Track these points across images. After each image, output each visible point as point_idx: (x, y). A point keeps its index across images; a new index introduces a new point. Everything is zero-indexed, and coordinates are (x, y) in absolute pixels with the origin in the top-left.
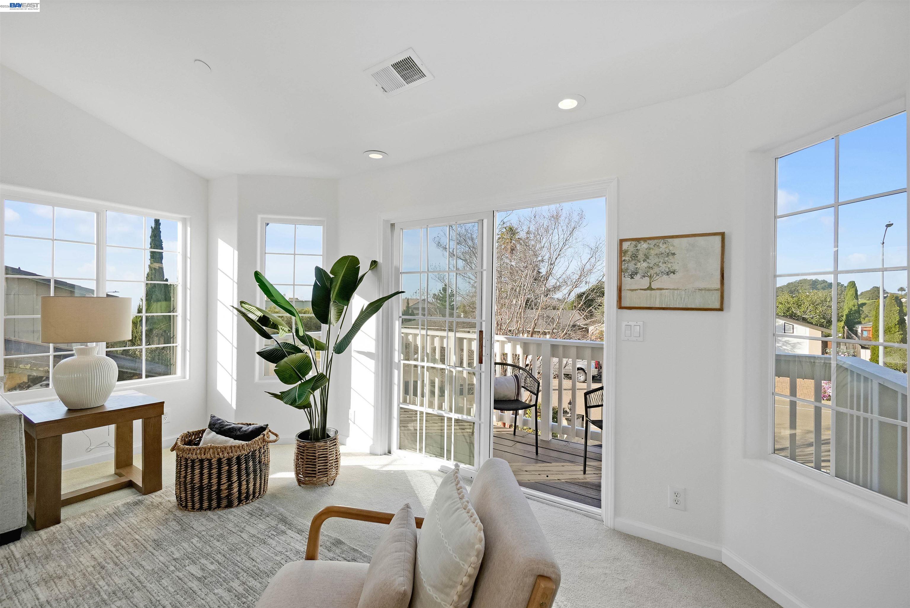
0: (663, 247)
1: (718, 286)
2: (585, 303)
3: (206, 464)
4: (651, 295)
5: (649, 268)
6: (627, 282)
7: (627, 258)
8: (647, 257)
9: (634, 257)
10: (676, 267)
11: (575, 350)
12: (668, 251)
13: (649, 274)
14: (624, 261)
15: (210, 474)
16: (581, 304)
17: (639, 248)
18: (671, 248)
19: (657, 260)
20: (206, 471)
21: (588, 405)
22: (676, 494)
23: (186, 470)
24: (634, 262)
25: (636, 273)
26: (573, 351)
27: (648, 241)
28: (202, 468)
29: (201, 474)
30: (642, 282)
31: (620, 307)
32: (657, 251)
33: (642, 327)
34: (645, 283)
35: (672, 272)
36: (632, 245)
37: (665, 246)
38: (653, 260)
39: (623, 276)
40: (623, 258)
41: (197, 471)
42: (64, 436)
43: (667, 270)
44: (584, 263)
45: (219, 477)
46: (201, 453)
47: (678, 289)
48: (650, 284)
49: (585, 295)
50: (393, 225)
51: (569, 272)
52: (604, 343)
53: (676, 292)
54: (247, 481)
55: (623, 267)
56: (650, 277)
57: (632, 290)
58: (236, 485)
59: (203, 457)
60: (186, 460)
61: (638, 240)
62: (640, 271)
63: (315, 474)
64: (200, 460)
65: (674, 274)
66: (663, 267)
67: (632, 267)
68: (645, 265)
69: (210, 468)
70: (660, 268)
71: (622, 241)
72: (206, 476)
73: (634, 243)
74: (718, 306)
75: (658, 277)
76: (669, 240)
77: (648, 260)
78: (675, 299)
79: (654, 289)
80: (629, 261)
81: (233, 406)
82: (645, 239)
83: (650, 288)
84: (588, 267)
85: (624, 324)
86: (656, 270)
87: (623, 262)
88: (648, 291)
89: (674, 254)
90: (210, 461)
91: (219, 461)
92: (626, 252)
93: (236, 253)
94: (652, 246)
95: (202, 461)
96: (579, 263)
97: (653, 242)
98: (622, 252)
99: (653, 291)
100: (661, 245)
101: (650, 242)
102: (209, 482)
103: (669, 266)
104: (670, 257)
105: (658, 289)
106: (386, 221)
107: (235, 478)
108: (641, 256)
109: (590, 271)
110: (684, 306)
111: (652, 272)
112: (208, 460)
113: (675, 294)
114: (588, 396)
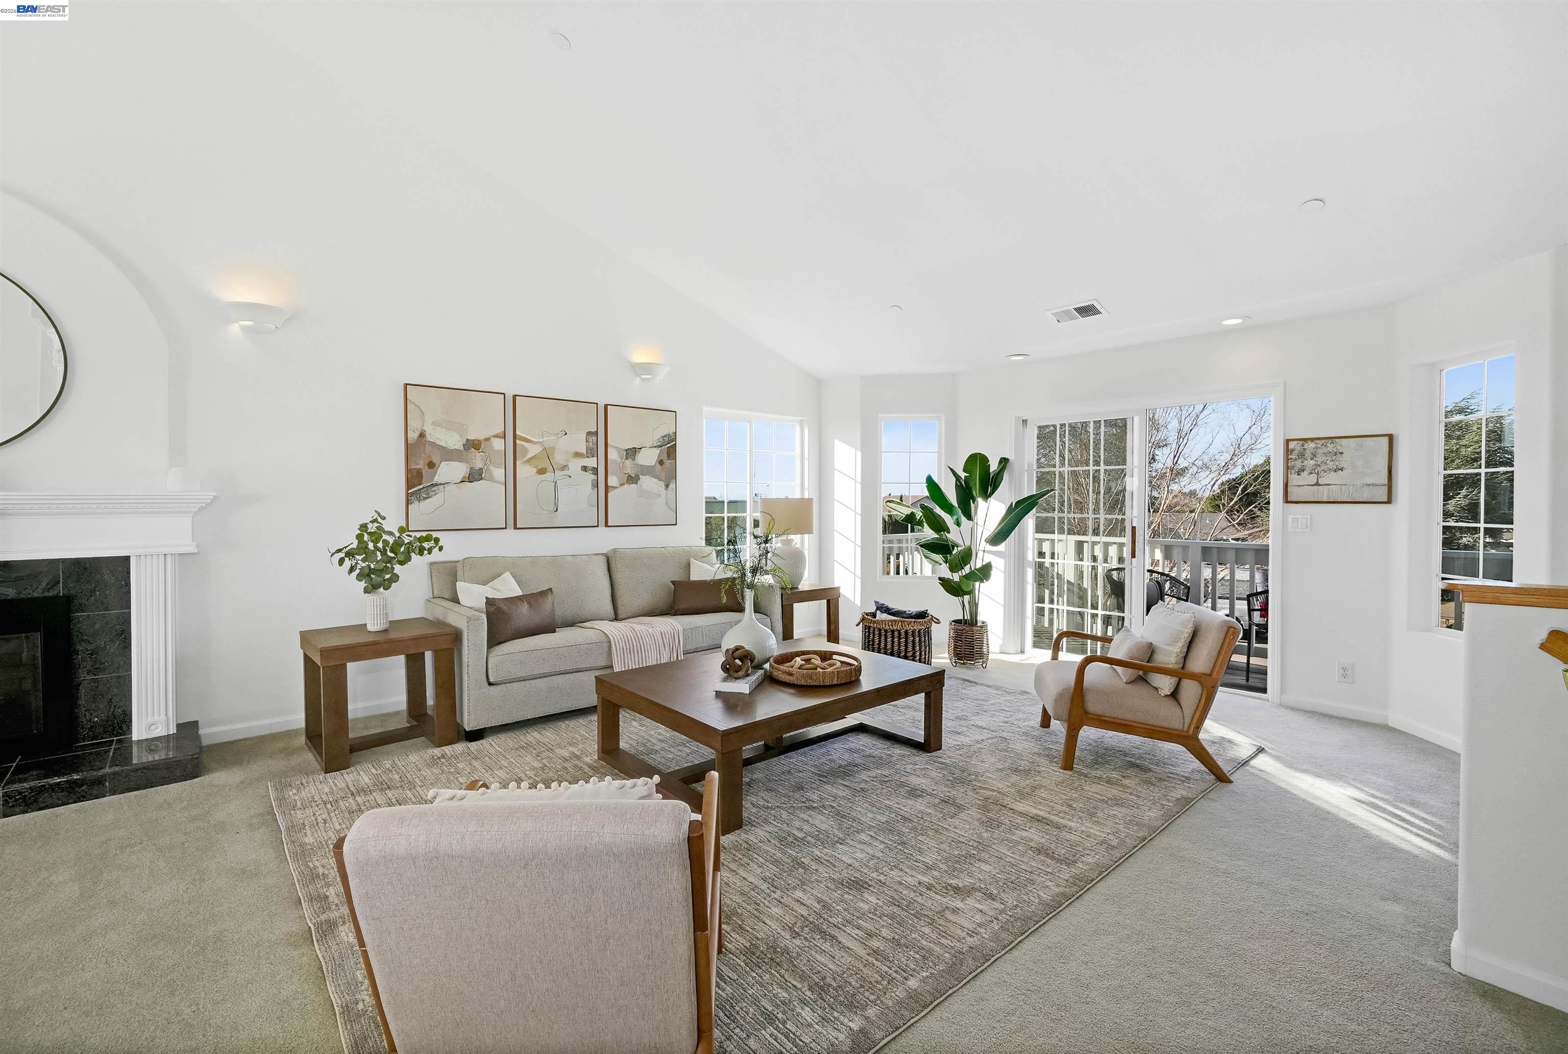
0: (1330, 447)
1: (1386, 482)
2: (1241, 499)
3: (896, 634)
4: (1318, 490)
5: (1316, 465)
6: (1294, 479)
7: (1293, 457)
8: (1314, 456)
9: (1302, 455)
10: (1343, 465)
11: (1234, 553)
12: (1335, 450)
13: (1316, 471)
14: (1290, 459)
15: (899, 643)
16: (1235, 499)
17: (1306, 446)
18: (1339, 447)
19: (1324, 458)
20: (896, 640)
21: (1251, 608)
22: (1344, 669)
23: (880, 638)
24: (1300, 460)
25: (1303, 471)
26: (1231, 555)
27: (1315, 441)
28: (893, 637)
29: (893, 642)
30: (1307, 478)
31: (1287, 501)
32: (1324, 450)
33: (1309, 521)
34: (1313, 479)
35: (1340, 469)
36: (1299, 445)
37: (1333, 445)
38: (1320, 459)
39: (1289, 473)
40: (1290, 457)
41: (889, 640)
42: (794, 604)
43: (1335, 467)
44: (1240, 435)
45: (906, 646)
46: (892, 625)
47: (1345, 485)
48: (1318, 480)
49: (1242, 487)
50: (1025, 422)
51: (1213, 451)
52: (1270, 542)
53: (1344, 487)
54: (925, 652)
55: (1289, 465)
56: (1318, 474)
57: (1299, 486)
58: (918, 654)
59: (895, 628)
60: (880, 630)
61: (1305, 440)
62: (1307, 468)
63: (973, 655)
64: (891, 631)
65: (1342, 471)
66: (1331, 465)
67: (1298, 464)
68: (1312, 462)
69: (899, 638)
70: (1328, 466)
71: (1288, 441)
72: (896, 644)
73: (1301, 442)
74: (1385, 499)
75: (1325, 474)
76: (1337, 440)
77: (1315, 459)
78: (1343, 493)
79: (1321, 485)
80: (1296, 459)
81: (856, 602)
82: (1312, 440)
83: (1317, 484)
84: (1247, 440)
85: (1290, 517)
86: (1324, 467)
87: (1290, 461)
88: (1316, 487)
89: (1342, 453)
90: (899, 631)
91: (906, 632)
92: (1293, 450)
93: (859, 454)
94: (1319, 446)
95: (893, 631)
96: (1232, 436)
97: (1321, 442)
98: (1288, 451)
99: (1320, 487)
100: (1328, 445)
101: (1317, 441)
102: (899, 649)
103: (1337, 464)
104: (1338, 456)
105: (1325, 485)
106: (1017, 418)
107: (917, 648)
108: (1308, 454)
109: (1251, 448)
110: (1352, 500)
111: (1319, 469)
112: (898, 630)
113: (1344, 489)
114: (1251, 598)
